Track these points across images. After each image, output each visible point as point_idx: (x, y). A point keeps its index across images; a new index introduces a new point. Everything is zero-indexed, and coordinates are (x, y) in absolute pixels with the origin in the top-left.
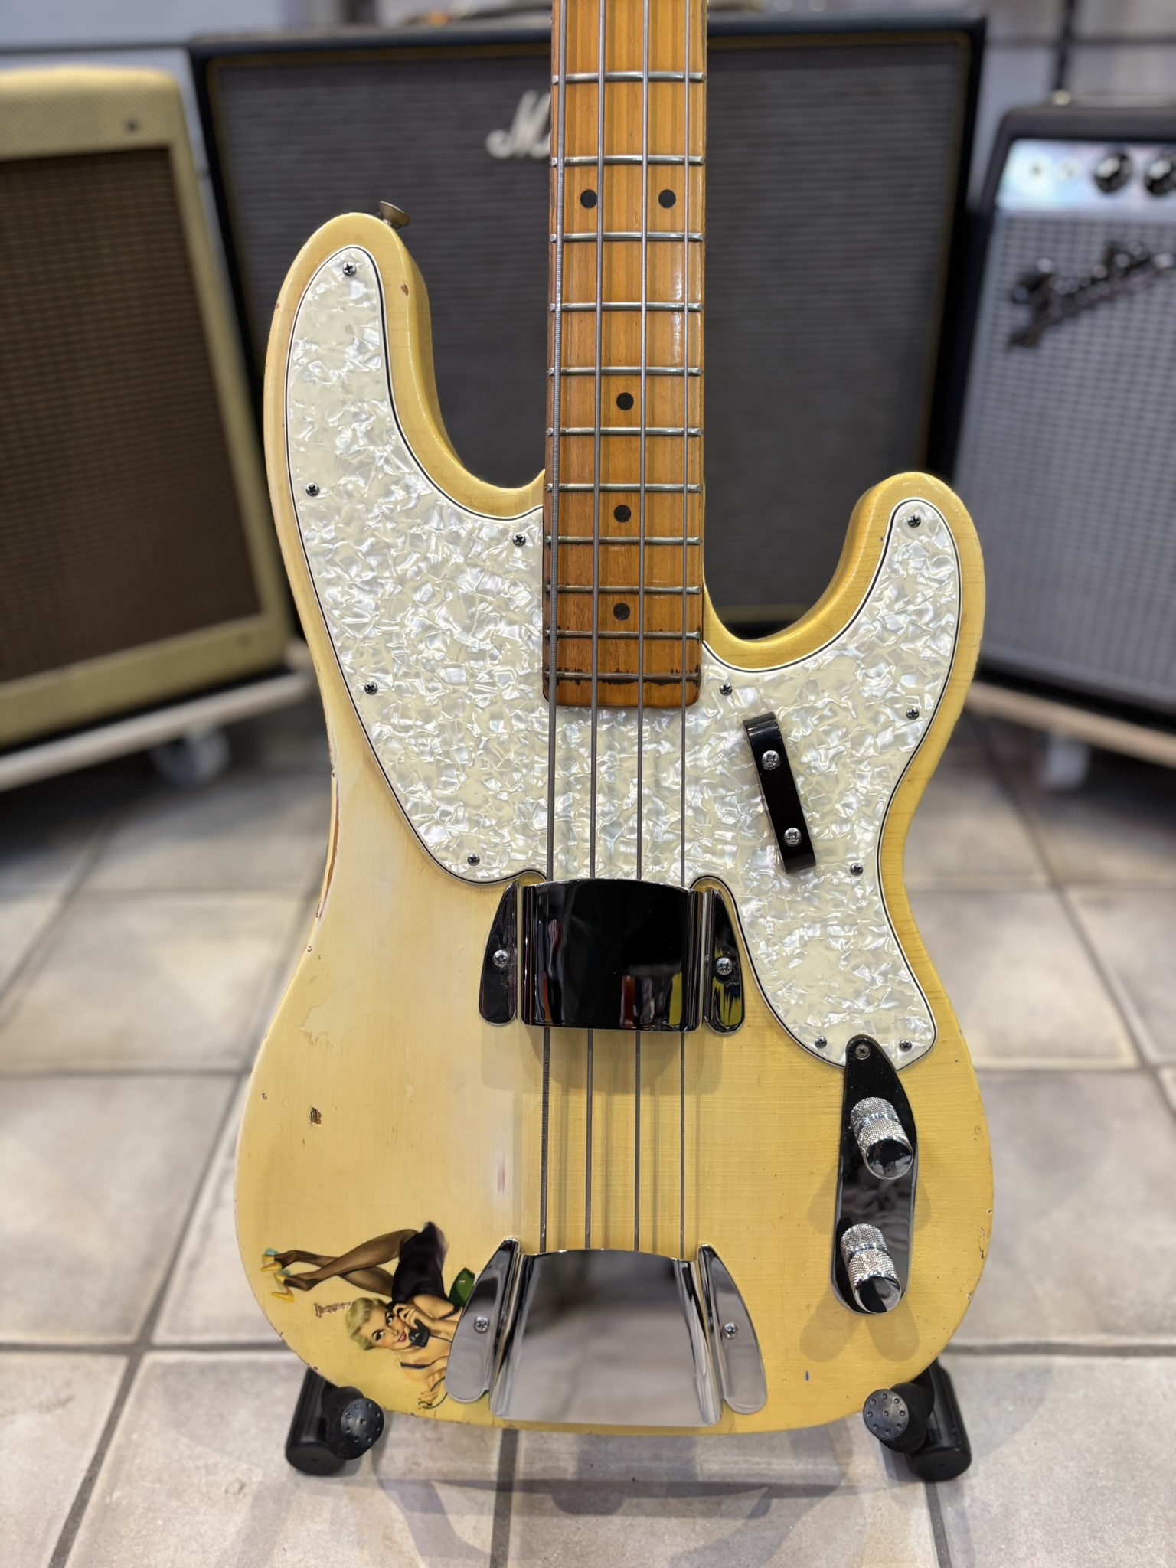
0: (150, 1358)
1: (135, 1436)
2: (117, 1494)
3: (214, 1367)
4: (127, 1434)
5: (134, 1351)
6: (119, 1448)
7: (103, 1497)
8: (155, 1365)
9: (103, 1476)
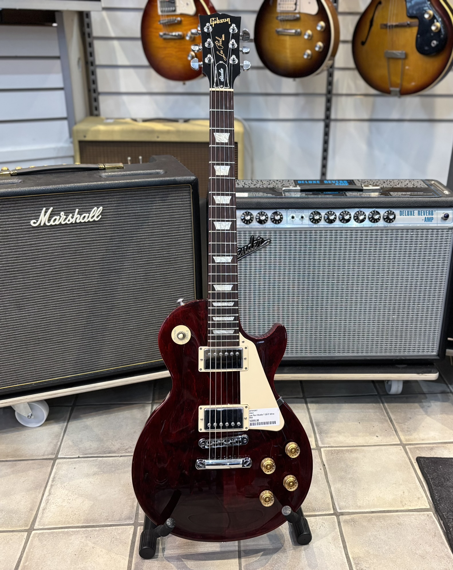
0: (33, 532)
1: (31, 550)
2: (27, 563)
3: (52, 533)
4: (29, 549)
5: (29, 531)
6: (27, 553)
7: (24, 564)
8: (35, 534)
9: (23, 559)
